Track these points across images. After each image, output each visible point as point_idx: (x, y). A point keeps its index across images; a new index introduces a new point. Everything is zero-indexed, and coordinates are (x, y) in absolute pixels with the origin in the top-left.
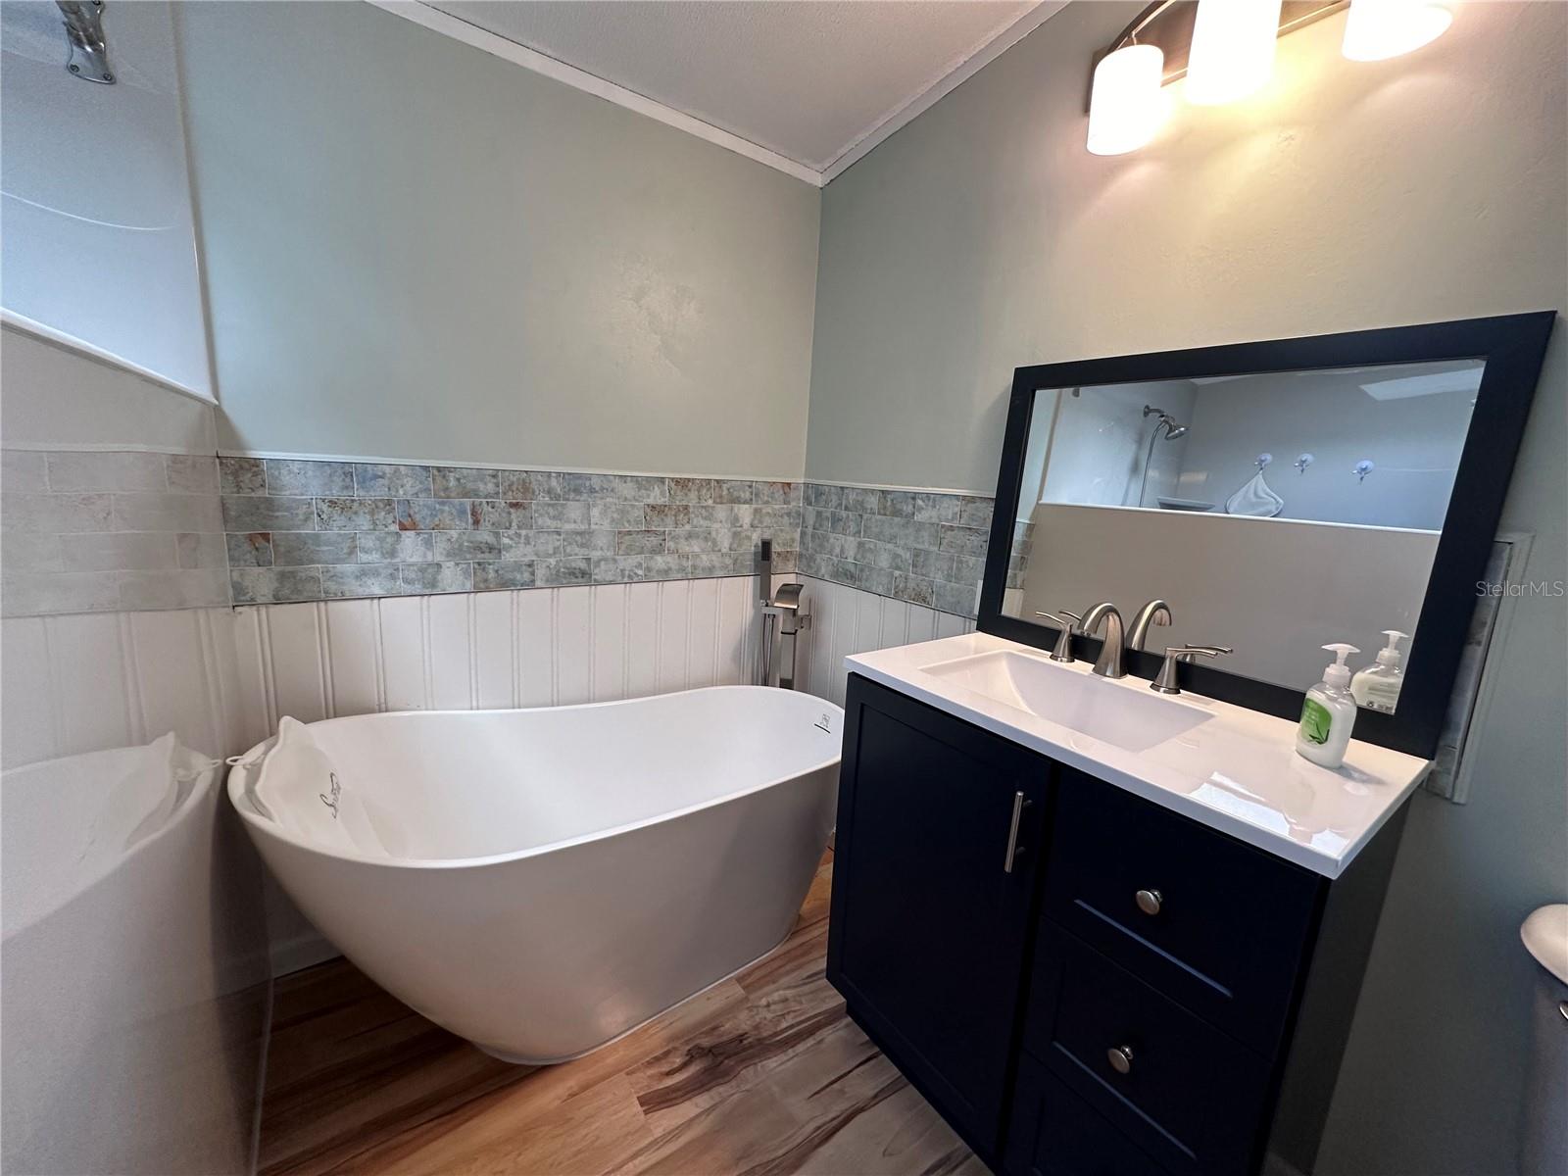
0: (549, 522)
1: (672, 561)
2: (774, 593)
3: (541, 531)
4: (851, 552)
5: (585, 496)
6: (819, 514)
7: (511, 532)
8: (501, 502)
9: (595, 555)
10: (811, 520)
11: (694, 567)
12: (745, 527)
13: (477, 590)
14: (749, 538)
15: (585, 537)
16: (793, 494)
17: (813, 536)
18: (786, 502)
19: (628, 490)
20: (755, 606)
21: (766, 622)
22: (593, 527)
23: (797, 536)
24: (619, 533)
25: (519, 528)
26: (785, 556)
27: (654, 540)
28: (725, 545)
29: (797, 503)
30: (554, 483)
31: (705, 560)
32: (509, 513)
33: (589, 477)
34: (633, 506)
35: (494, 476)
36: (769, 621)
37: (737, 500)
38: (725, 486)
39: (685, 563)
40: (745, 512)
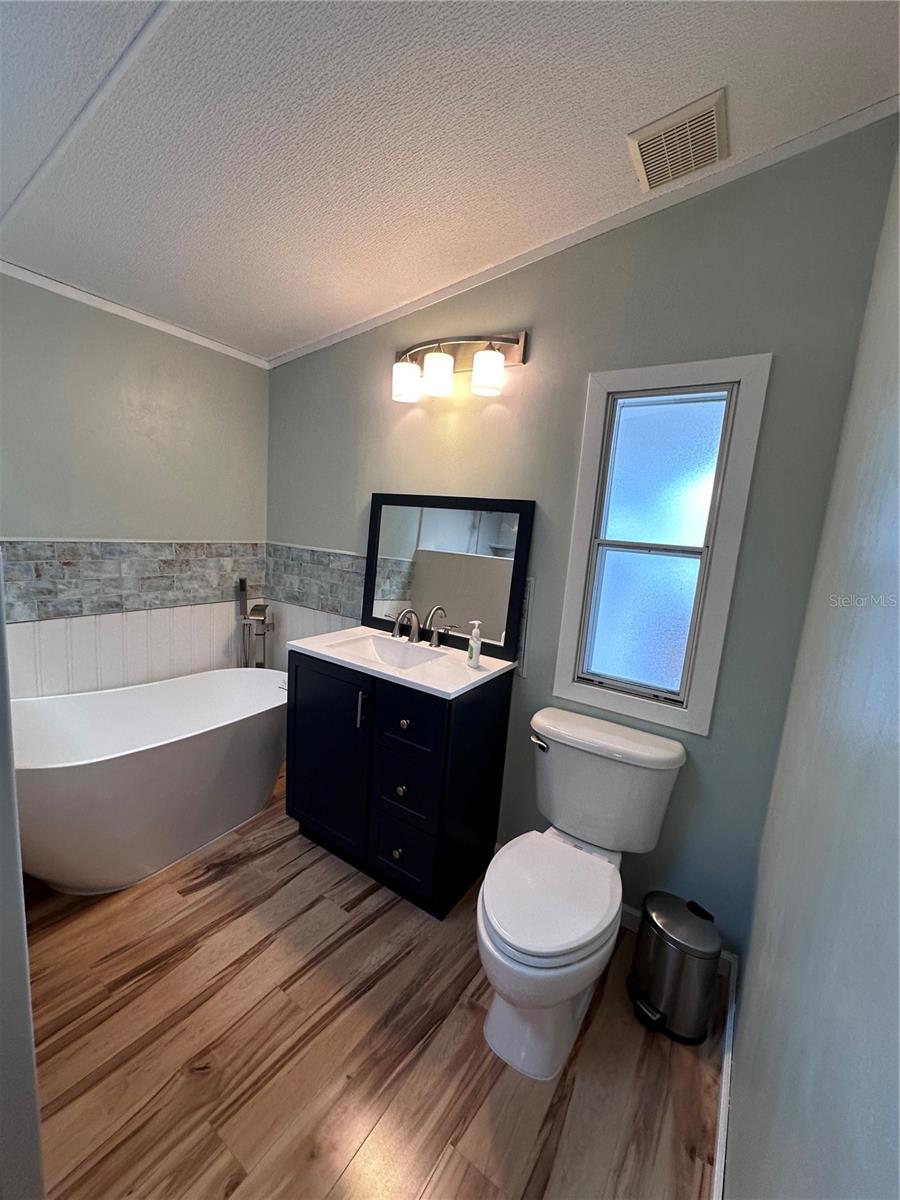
0: (92, 573)
1: (179, 594)
2: (249, 611)
3: (86, 579)
4: (296, 585)
5: (117, 557)
6: (276, 563)
7: (64, 581)
8: (56, 562)
9: (125, 593)
10: (271, 566)
11: (195, 597)
12: (229, 571)
13: (40, 619)
14: (231, 578)
15: (118, 582)
16: (259, 551)
17: (274, 575)
18: (255, 555)
19: (147, 551)
20: (237, 620)
21: (244, 629)
22: (124, 575)
23: (263, 574)
24: (142, 578)
25: (70, 577)
26: (255, 588)
27: (167, 582)
28: (215, 584)
29: (262, 555)
30: (95, 549)
31: (202, 593)
32: (63, 569)
33: (119, 544)
34: (151, 562)
35: (51, 546)
36: (247, 629)
37: (222, 555)
38: (213, 547)
39: (188, 595)
40: (228, 563)
